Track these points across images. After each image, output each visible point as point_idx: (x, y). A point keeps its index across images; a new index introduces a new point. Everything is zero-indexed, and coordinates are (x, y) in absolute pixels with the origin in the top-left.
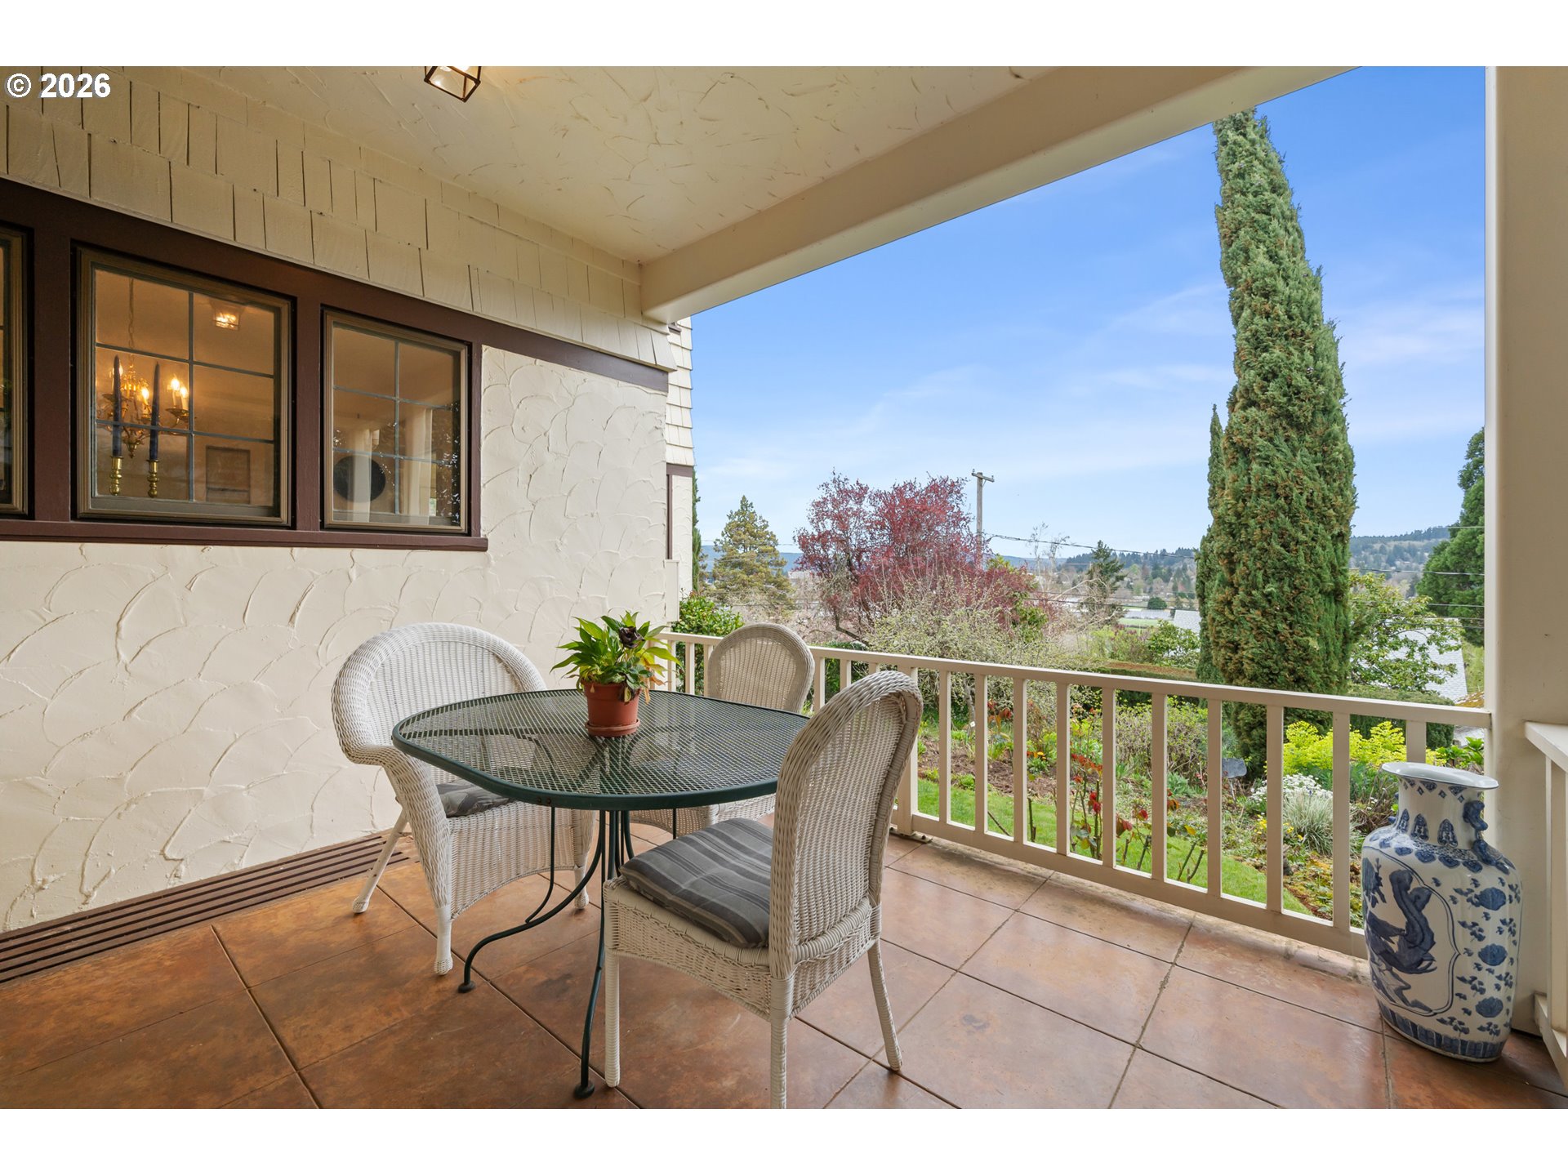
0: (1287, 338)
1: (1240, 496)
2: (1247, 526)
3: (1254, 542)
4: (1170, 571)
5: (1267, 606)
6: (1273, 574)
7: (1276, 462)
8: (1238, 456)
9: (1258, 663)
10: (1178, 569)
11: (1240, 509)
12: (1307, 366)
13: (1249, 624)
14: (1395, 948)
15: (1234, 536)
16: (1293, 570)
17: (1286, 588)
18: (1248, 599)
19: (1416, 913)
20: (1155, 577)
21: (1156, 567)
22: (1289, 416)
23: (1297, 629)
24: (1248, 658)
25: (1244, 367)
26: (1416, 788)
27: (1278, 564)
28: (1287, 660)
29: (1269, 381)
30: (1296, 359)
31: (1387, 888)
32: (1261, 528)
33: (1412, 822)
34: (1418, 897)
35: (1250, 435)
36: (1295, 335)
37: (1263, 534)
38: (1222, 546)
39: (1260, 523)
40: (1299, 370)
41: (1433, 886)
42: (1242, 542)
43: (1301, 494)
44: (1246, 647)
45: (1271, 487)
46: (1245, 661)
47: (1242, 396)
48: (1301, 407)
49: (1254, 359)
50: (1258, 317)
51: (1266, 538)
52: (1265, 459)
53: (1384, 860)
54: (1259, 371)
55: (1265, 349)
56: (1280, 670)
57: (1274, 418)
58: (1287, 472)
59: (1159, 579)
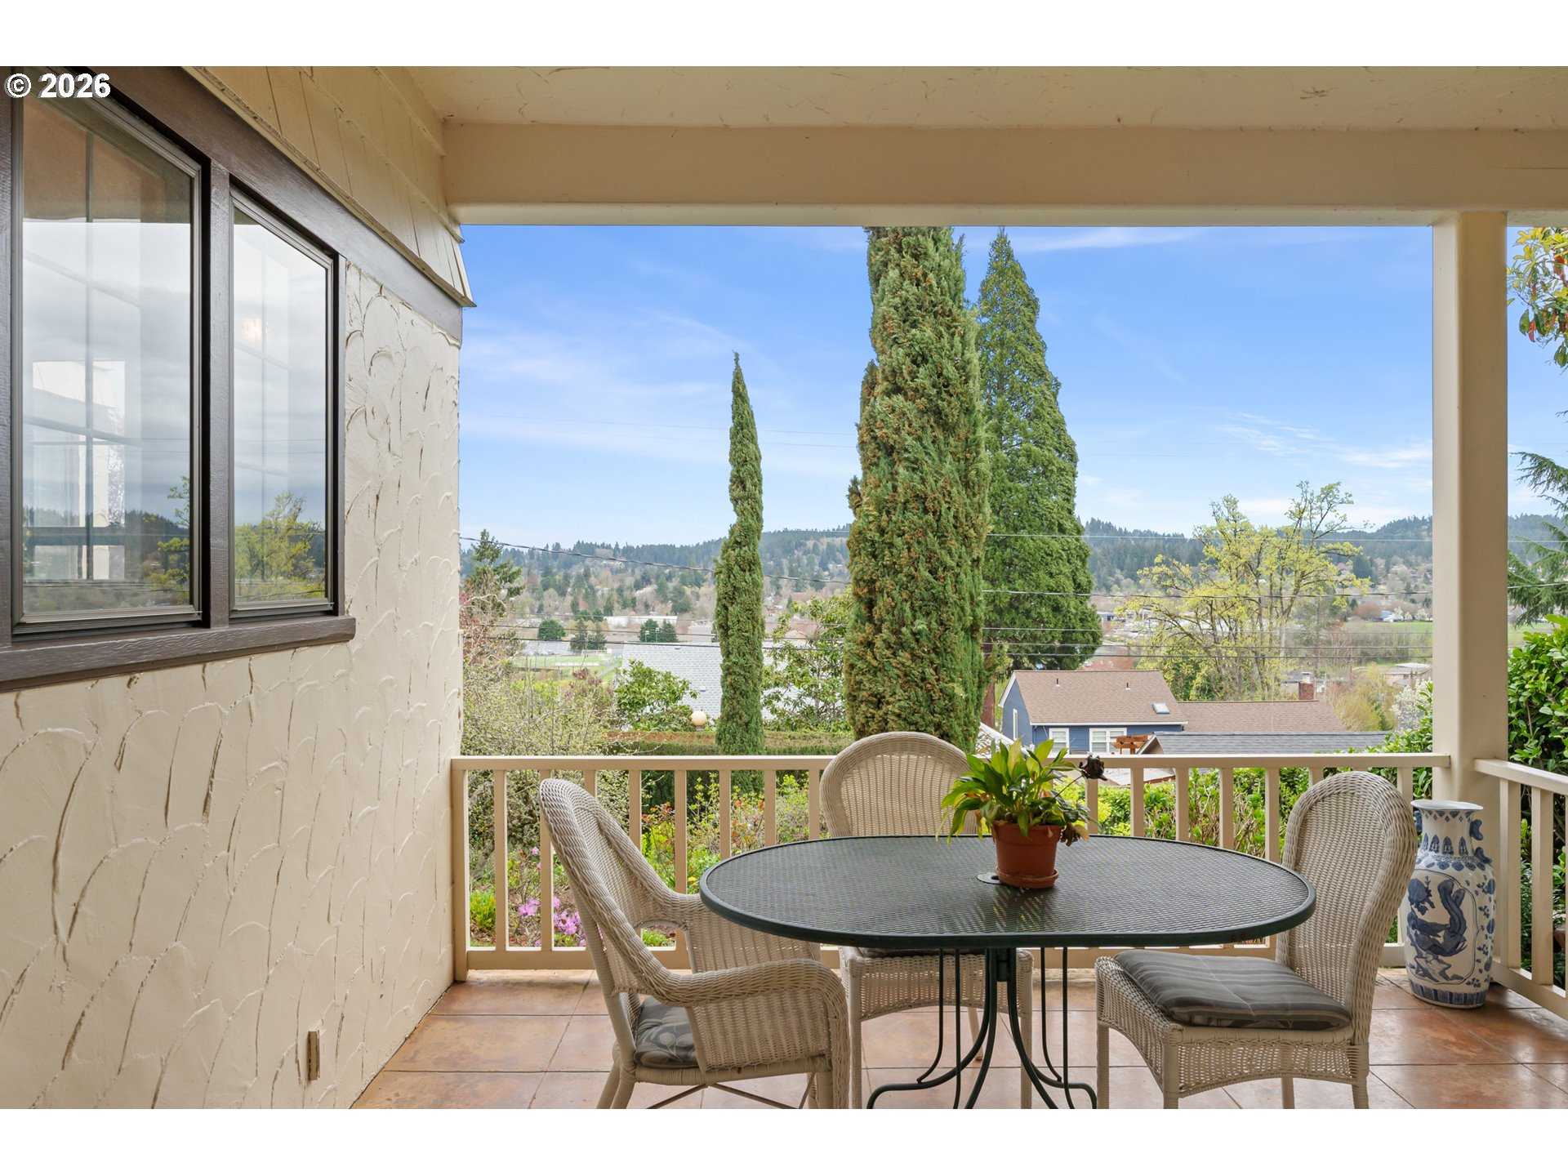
0: (936, 314)
1: (884, 507)
2: (891, 545)
3: (901, 566)
4: (567, 577)
5: (916, 647)
6: (920, 608)
7: (925, 467)
8: (880, 454)
9: (905, 719)
10: (578, 576)
11: (884, 524)
12: (956, 355)
13: (896, 671)
14: (1441, 940)
15: (875, 557)
16: (940, 602)
17: (934, 625)
18: (893, 639)
19: (1454, 907)
20: (546, 587)
21: (547, 572)
22: (938, 412)
23: (943, 674)
24: (894, 713)
25: (890, 341)
26: (1444, 817)
27: (926, 595)
28: (933, 713)
29: (918, 366)
30: (945, 341)
31: (1436, 897)
32: (909, 549)
33: (1441, 844)
34: (1458, 897)
35: (897, 431)
36: (943, 314)
37: (911, 558)
38: (862, 570)
39: (907, 543)
40: (949, 358)
41: (1466, 886)
42: (884, 566)
43: (949, 508)
44: (891, 699)
45: (921, 498)
46: (891, 717)
47: (886, 379)
48: (949, 403)
49: (903, 335)
50: (907, 282)
51: (914, 562)
52: (913, 463)
53: (1431, 876)
54: (908, 351)
55: (914, 325)
56: (927, 726)
57: (923, 412)
58: (936, 482)
59: (551, 591)
